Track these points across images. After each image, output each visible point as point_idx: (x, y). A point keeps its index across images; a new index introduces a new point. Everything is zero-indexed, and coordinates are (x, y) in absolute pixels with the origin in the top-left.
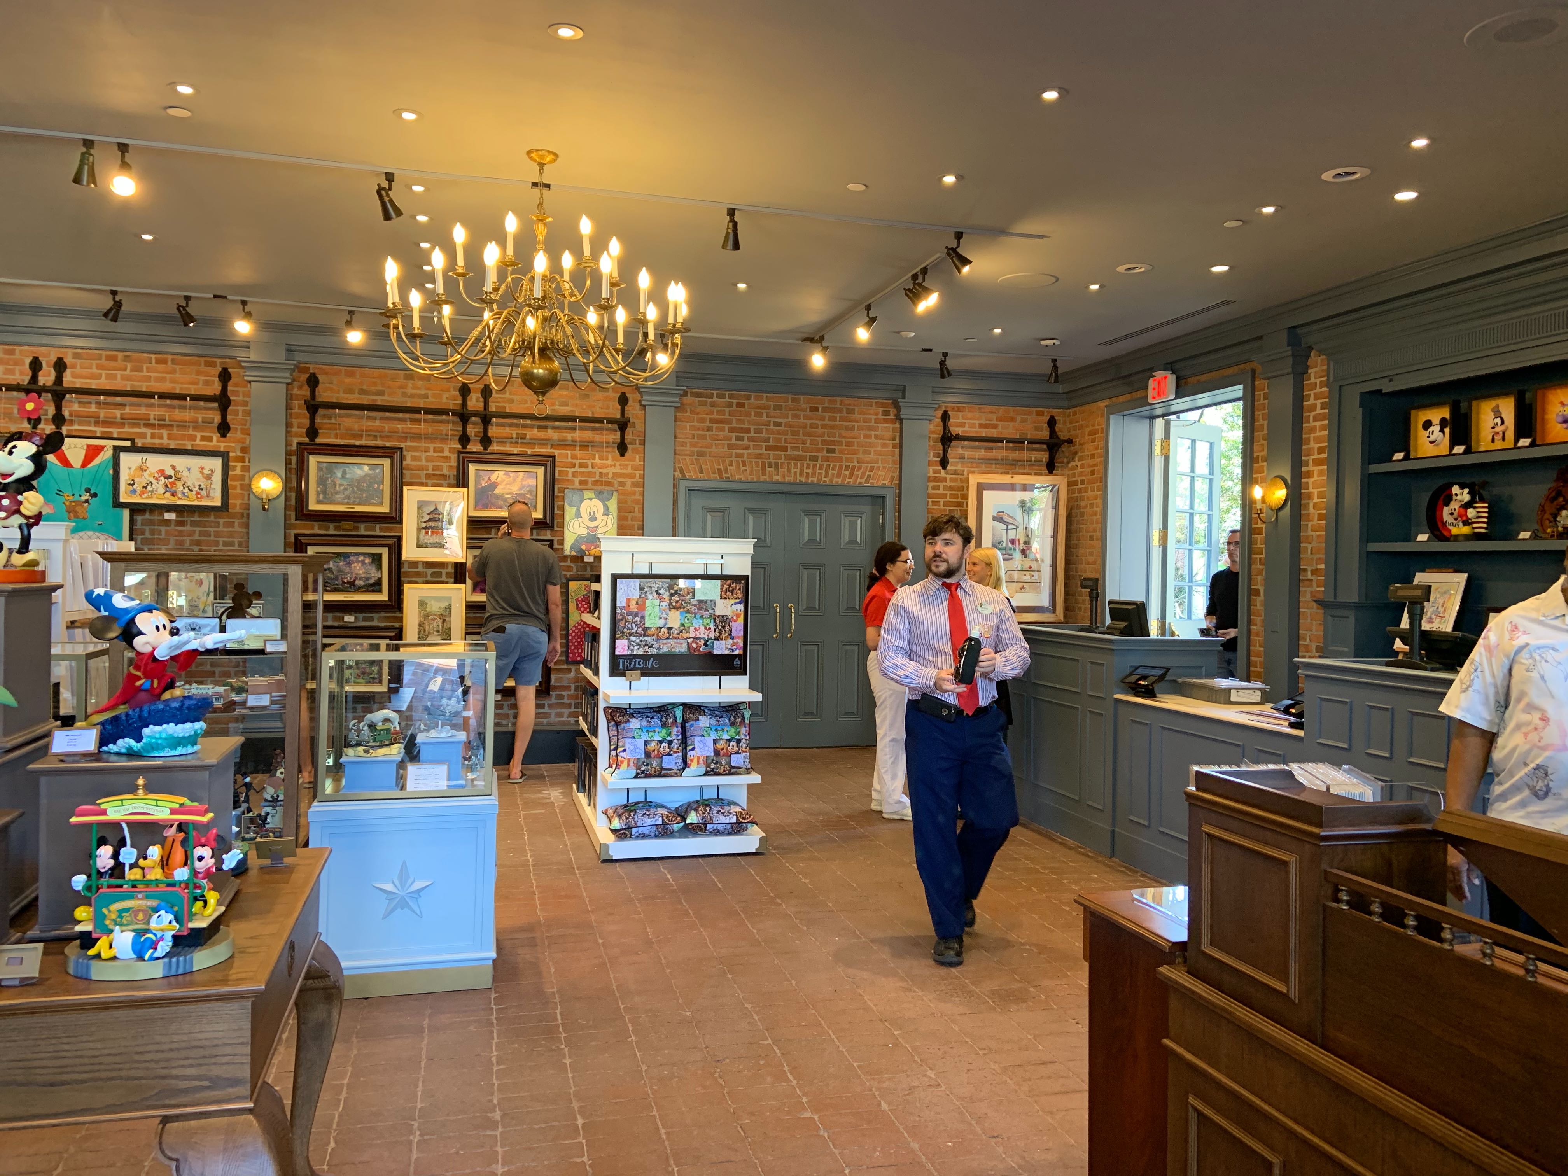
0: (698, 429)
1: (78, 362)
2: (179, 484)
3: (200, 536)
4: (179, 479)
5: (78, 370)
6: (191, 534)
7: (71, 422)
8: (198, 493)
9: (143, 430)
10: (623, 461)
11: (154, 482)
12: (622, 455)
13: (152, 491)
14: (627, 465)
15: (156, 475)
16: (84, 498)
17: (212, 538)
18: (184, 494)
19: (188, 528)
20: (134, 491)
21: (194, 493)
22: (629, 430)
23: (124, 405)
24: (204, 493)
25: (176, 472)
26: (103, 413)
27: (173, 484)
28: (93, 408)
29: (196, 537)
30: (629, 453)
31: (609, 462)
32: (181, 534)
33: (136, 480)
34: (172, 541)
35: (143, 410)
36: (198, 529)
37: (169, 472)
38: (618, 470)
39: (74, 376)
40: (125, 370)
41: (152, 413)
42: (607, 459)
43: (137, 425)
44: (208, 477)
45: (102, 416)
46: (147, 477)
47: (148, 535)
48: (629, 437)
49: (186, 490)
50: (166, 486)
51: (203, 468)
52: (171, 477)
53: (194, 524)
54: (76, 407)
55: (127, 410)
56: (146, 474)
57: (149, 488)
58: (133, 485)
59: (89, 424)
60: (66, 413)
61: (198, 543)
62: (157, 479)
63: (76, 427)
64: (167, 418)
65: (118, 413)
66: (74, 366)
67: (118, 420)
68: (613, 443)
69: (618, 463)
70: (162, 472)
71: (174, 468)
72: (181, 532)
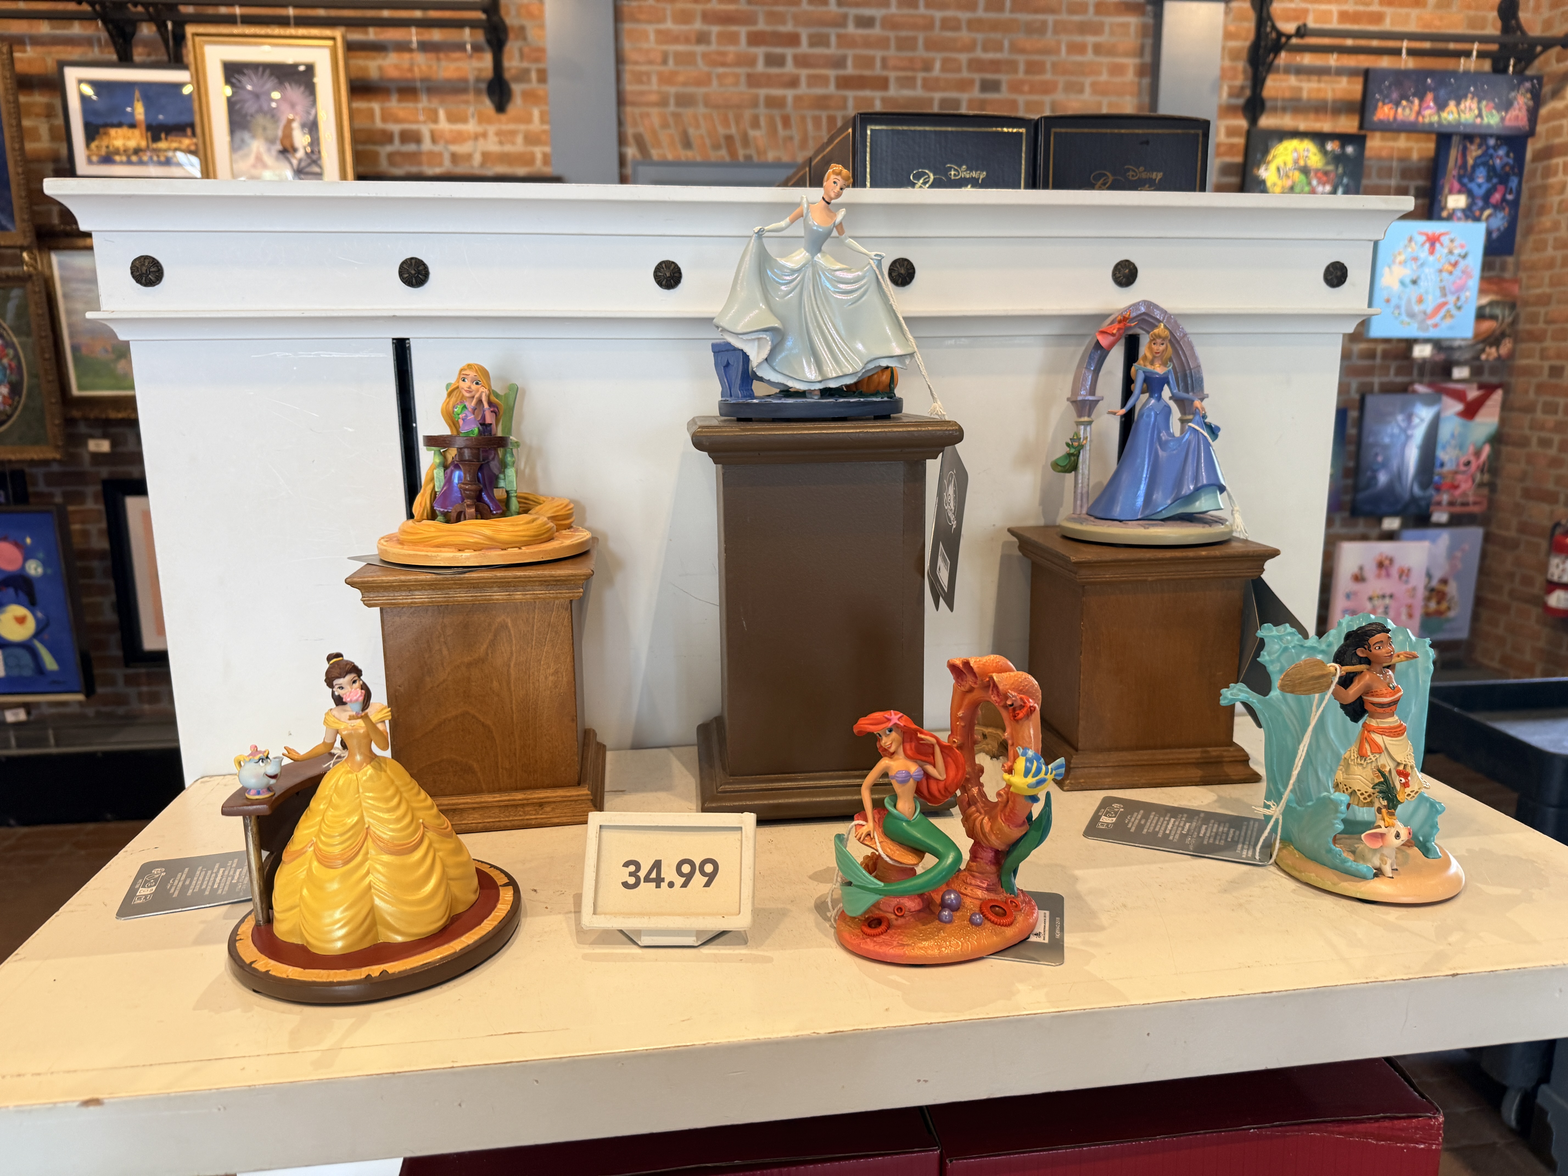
0: (676, 39)
10: (504, 123)
12: (501, 107)
14: (513, 133)
22: (512, 48)
30: (517, 104)
31: (471, 127)
38: (492, 145)
42: (464, 120)
48: (512, 63)
68: (478, 80)
69: (492, 129)
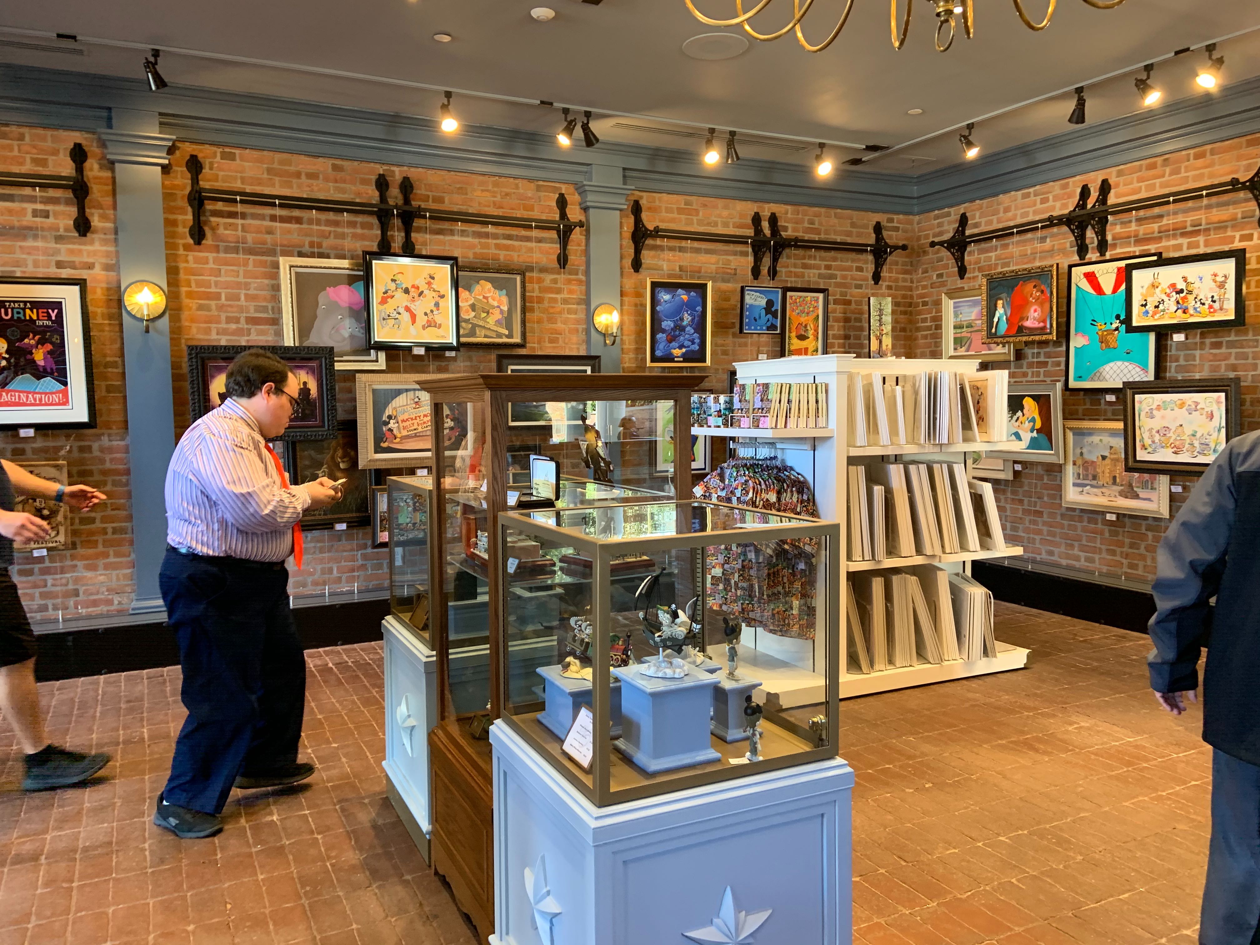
1: (1121, 179)
2: (1191, 298)
3: (1236, 359)
4: (1190, 292)
5: (1122, 189)
6: (1227, 357)
7: (1114, 246)
8: (1211, 307)
9: (1180, 241)
11: (1166, 299)
13: (1164, 311)
15: (1168, 291)
16: (1114, 326)
17: (1250, 361)
18: (1195, 309)
19: (1224, 350)
20: (1147, 312)
21: (1207, 306)
23: (1161, 216)
24: (1216, 306)
25: (1188, 284)
26: (1142, 230)
27: (1184, 298)
28: (1133, 227)
29: (1232, 361)
32: (1216, 358)
33: (1148, 300)
34: (1207, 365)
35: (1180, 218)
36: (1234, 351)
37: (1181, 285)
39: (1117, 196)
40: (1163, 176)
41: (1189, 219)
43: (1174, 236)
44: (1222, 285)
45: (1141, 233)
46: (1159, 294)
47: (1182, 362)
49: (1198, 304)
50: (1178, 302)
51: (1215, 275)
52: (1181, 291)
53: (1231, 345)
54: (1118, 229)
55: (1165, 221)
56: (1158, 291)
57: (1161, 306)
58: (1145, 305)
59: (1129, 244)
60: (1109, 238)
61: (1234, 368)
62: (1168, 296)
63: (1119, 250)
64: (1203, 222)
65: (1155, 226)
66: (1117, 185)
67: (1156, 235)
70: (1173, 286)
71: (1185, 279)
72: (1215, 355)
